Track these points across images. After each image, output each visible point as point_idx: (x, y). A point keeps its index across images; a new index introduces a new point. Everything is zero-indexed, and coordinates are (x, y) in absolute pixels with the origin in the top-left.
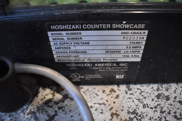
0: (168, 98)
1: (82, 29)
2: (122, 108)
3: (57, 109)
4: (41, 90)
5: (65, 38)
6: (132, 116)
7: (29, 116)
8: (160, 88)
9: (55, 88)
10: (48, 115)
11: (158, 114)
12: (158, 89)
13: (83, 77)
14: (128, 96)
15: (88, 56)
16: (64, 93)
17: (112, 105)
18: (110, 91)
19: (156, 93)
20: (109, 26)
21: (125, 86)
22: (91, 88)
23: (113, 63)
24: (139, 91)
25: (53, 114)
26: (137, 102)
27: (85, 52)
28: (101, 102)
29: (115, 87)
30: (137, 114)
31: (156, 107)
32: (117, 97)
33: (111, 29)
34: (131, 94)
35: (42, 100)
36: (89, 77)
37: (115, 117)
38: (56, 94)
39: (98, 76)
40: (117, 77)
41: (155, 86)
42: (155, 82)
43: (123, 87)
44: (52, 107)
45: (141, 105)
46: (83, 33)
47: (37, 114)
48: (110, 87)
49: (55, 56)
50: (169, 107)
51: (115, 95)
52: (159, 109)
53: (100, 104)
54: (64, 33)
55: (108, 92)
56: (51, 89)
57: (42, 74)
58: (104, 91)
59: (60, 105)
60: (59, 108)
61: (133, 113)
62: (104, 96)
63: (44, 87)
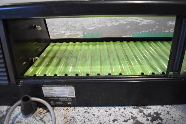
0: (89, 113)
1: (53, 87)
2: (69, 116)
3: (44, 116)
4: (38, 108)
5: (48, 89)
6: (72, 118)
7: (33, 118)
8: (88, 109)
9: (44, 108)
10: (40, 118)
11: (82, 118)
12: (86, 109)
13: (55, 103)
14: (73, 111)
15: (56, 95)
16: (47, 110)
17: (66, 114)
18: (67, 109)
19: (85, 111)
20: (61, 86)
21: (73, 107)
22: (59, 108)
23: (66, 98)
24: (78, 110)
25: (42, 117)
26: (75, 114)
27: (55, 94)
28: (61, 113)
29: (69, 108)
30: (74, 118)
31: (82, 116)
32: (68, 112)
33: (62, 87)
34: (74, 111)
35: (38, 112)
36: (58, 103)
37: (65, 118)
38: (44, 110)
39: (61, 103)
40: (69, 103)
41: (86, 108)
42: (86, 106)
43: (72, 108)
44: (42, 115)
45: (77, 115)
46: (53, 88)
47: (36, 117)
48: (67, 108)
49: (44, 93)
50: (88, 116)
51: (68, 111)
52: (83, 117)
53: (61, 114)
54: (47, 88)
55: (65, 110)
56: (43, 108)
57: (39, 101)
58: (64, 109)
59: (45, 114)
60: (45, 115)
61: (73, 117)
62: (63, 111)
63: (40, 107)
